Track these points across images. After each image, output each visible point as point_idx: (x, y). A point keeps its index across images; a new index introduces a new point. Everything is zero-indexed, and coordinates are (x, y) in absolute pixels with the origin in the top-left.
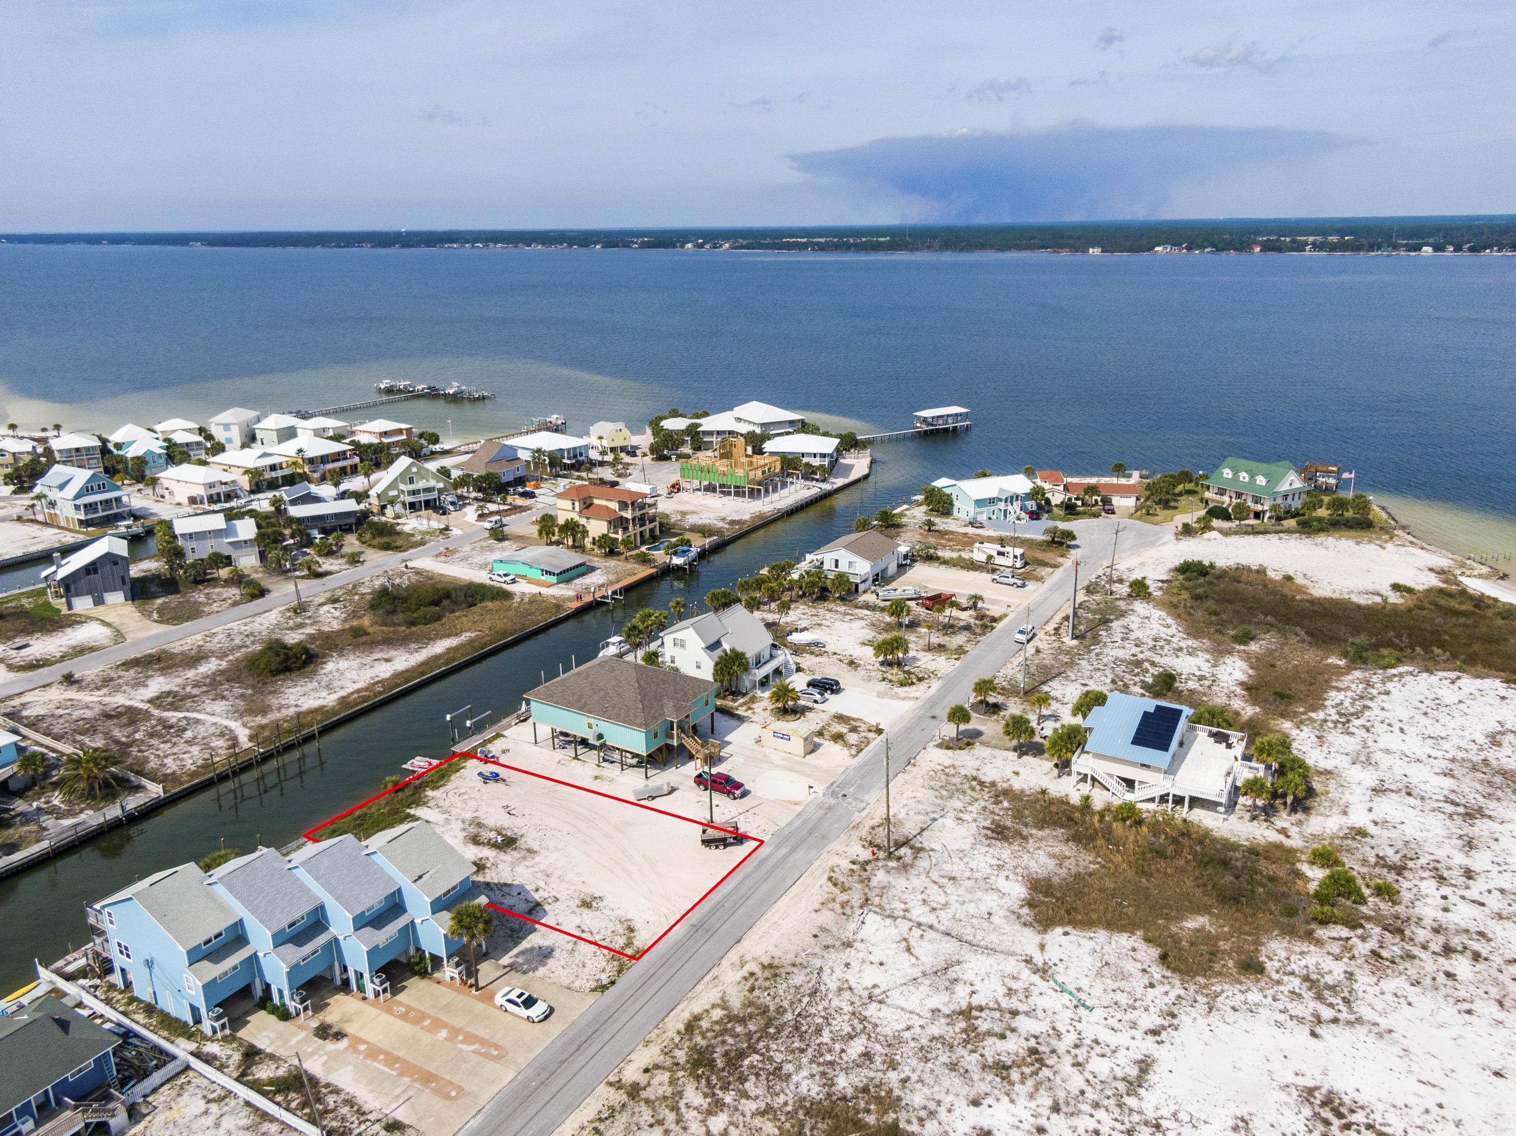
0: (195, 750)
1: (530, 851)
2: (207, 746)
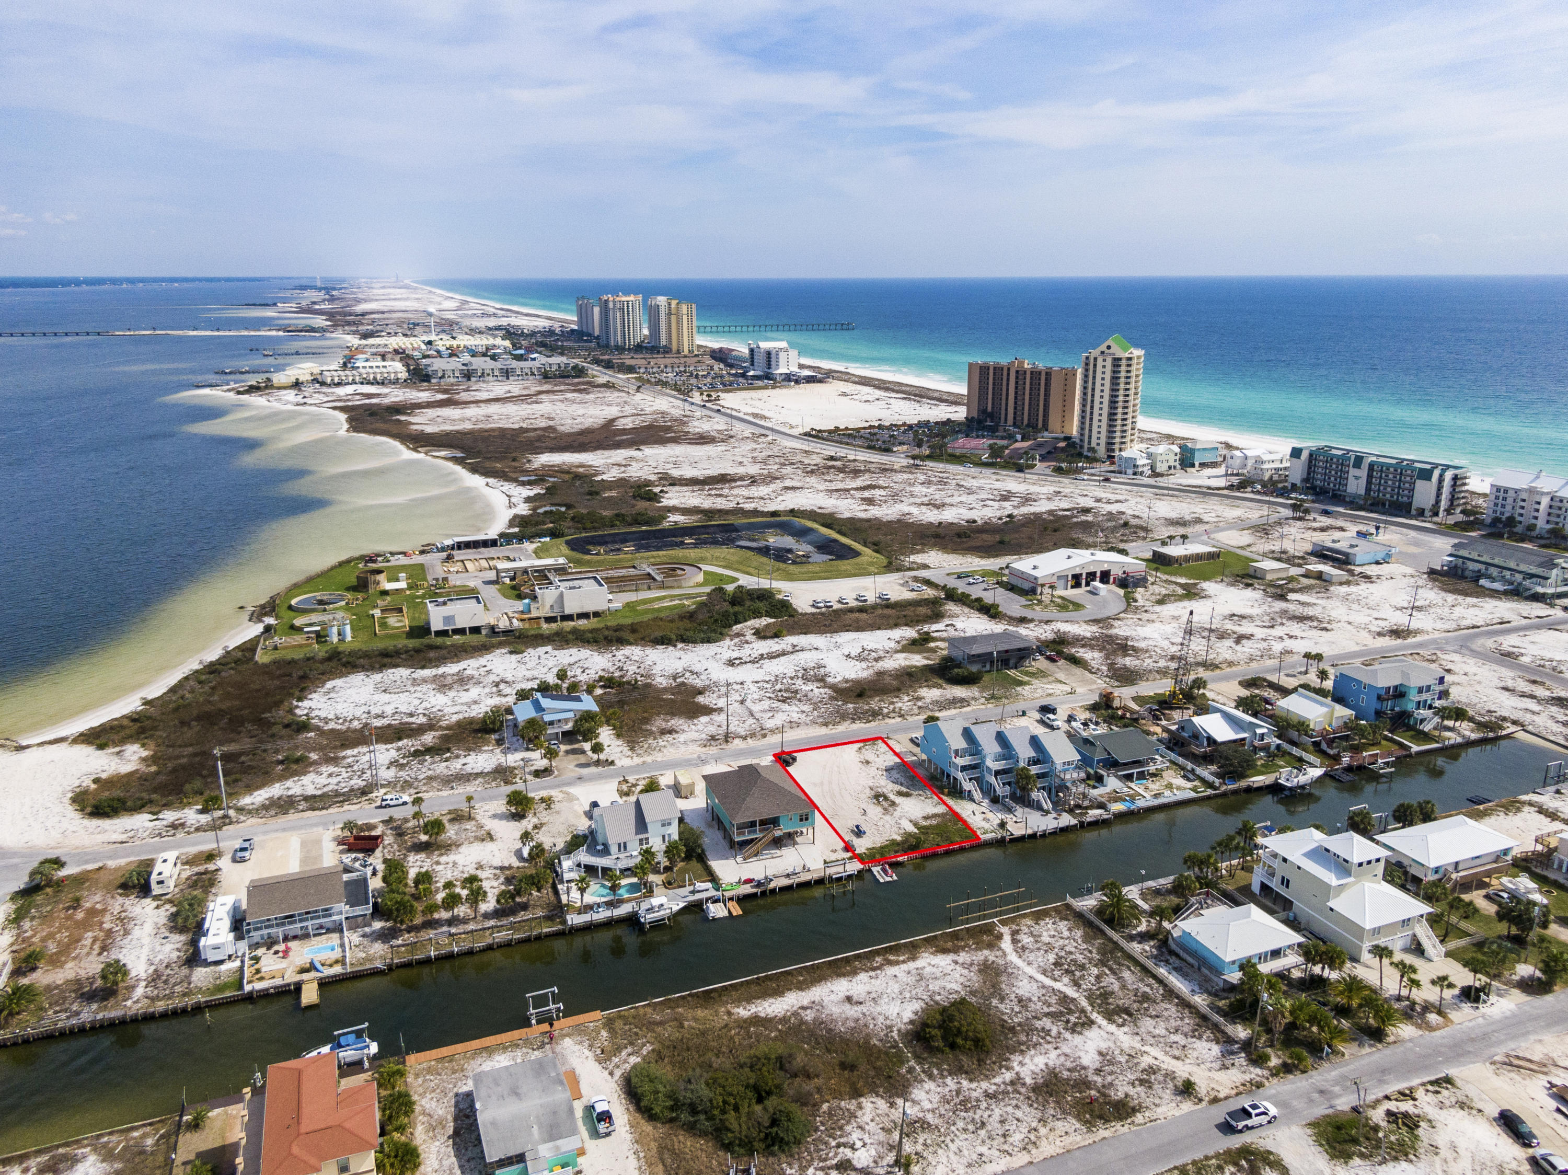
0: (1045, 938)
1: (872, 789)
2: (1037, 938)
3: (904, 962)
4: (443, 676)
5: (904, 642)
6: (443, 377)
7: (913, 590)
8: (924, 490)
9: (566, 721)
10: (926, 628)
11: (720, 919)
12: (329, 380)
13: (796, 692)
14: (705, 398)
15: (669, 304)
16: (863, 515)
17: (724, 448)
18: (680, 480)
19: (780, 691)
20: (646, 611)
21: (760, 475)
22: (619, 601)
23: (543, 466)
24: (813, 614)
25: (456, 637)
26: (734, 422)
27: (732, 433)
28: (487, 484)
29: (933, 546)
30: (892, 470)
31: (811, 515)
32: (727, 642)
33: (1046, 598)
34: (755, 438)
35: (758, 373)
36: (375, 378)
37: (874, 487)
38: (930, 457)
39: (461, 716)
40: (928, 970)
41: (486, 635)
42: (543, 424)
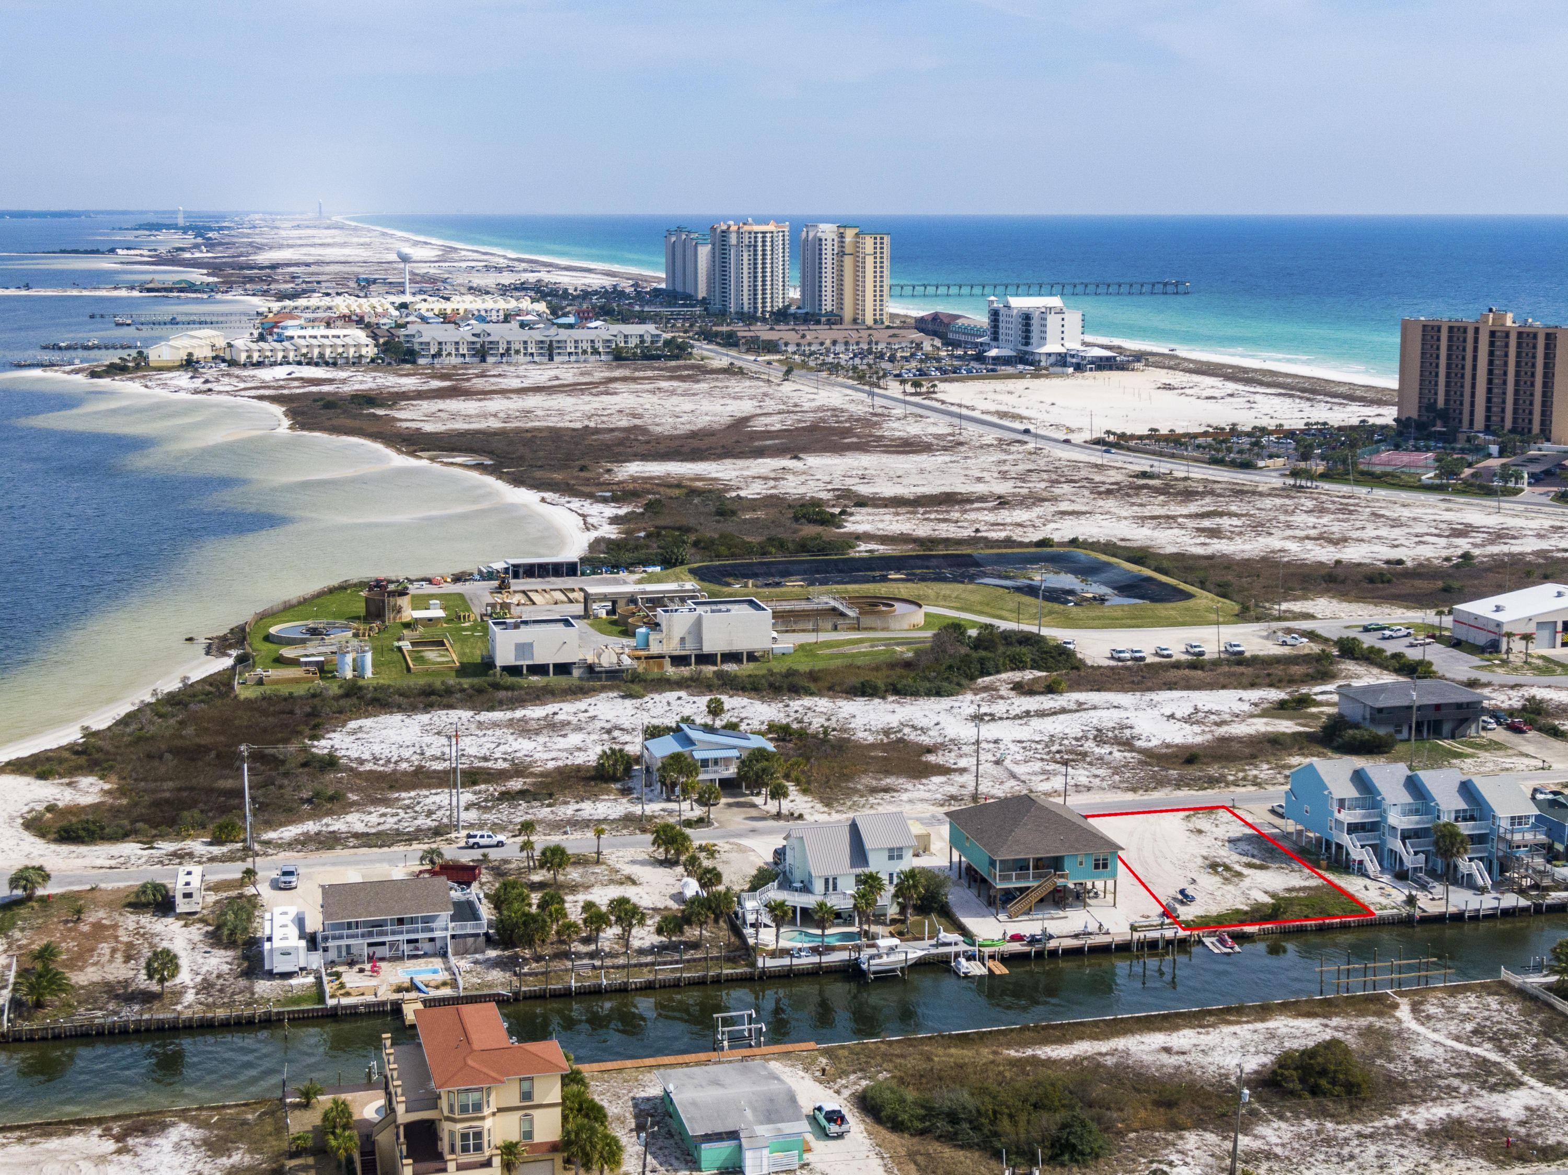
0: (1463, 1008)
1: (1206, 858)
2: (1450, 1010)
3: (1248, 1022)
4: (523, 720)
5: (1265, 706)
6: (438, 354)
7: (1284, 643)
8: (1312, 520)
9: (727, 761)
10: (1304, 690)
11: (975, 976)
12: (243, 357)
13: (1085, 754)
14: (909, 388)
15: (842, 236)
16: (1200, 551)
17: (948, 459)
18: (873, 499)
19: (1058, 752)
20: (832, 657)
21: (1014, 495)
22: (788, 642)
23: (634, 479)
24: (1112, 668)
25: (534, 678)
26: (964, 423)
27: (962, 439)
28: (543, 500)
29: (1322, 593)
30: (1254, 493)
31: (1109, 548)
32: (969, 696)
33: (1516, 658)
34: (1002, 445)
35: (1007, 352)
36: (322, 355)
37: (1221, 514)
38: (1324, 477)
39: (560, 763)
40: (1284, 1030)
41: (580, 679)
42: (624, 423)
